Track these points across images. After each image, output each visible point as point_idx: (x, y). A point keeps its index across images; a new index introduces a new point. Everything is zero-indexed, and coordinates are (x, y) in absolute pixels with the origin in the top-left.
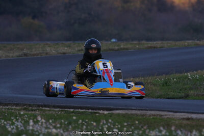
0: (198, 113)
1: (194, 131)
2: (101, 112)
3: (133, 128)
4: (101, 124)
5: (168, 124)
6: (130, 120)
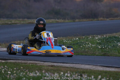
0: (58, 63)
1: (56, 73)
3: (19, 71)
4: (1, 68)
5: (40, 69)
6: (18, 66)
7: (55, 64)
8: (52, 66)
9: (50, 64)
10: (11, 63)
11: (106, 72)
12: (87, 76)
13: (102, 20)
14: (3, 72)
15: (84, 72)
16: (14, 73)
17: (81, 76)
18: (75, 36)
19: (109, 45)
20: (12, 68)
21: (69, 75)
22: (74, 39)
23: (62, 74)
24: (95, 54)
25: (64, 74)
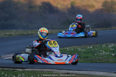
0: (73, 70)
2: (18, 70)
4: (18, 76)
6: (35, 74)
7: (71, 72)
9: (66, 71)
18: (89, 45)
22: (88, 48)
24: (109, 61)
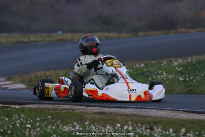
1: (108, 126)
2: (13, 106)
3: (46, 123)
4: (14, 118)
5: (81, 119)
6: (42, 115)
7: (106, 110)
8: (101, 113)
9: (97, 109)
10: (30, 109)
11: (193, 122)
12: (162, 129)
13: (183, 32)
14: (18, 125)
15: (156, 123)
16: (37, 127)
17: (152, 129)
18: (138, 61)
19: (197, 76)
20: (32, 118)
21: (130, 128)
22: (136, 66)
23: (118, 128)
25: (122, 127)
